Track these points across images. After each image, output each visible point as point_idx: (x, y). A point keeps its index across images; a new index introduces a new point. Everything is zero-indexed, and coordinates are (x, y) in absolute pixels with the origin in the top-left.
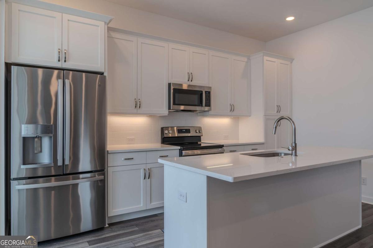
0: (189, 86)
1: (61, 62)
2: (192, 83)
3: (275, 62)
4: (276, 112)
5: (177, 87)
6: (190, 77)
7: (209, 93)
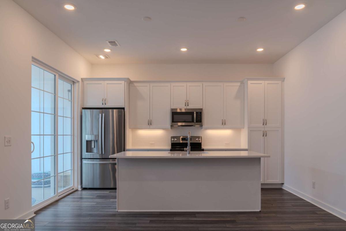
0: (185, 109)
1: (103, 105)
2: (188, 107)
3: (261, 84)
4: (262, 125)
5: (174, 111)
6: (187, 104)
7: (201, 113)
